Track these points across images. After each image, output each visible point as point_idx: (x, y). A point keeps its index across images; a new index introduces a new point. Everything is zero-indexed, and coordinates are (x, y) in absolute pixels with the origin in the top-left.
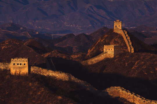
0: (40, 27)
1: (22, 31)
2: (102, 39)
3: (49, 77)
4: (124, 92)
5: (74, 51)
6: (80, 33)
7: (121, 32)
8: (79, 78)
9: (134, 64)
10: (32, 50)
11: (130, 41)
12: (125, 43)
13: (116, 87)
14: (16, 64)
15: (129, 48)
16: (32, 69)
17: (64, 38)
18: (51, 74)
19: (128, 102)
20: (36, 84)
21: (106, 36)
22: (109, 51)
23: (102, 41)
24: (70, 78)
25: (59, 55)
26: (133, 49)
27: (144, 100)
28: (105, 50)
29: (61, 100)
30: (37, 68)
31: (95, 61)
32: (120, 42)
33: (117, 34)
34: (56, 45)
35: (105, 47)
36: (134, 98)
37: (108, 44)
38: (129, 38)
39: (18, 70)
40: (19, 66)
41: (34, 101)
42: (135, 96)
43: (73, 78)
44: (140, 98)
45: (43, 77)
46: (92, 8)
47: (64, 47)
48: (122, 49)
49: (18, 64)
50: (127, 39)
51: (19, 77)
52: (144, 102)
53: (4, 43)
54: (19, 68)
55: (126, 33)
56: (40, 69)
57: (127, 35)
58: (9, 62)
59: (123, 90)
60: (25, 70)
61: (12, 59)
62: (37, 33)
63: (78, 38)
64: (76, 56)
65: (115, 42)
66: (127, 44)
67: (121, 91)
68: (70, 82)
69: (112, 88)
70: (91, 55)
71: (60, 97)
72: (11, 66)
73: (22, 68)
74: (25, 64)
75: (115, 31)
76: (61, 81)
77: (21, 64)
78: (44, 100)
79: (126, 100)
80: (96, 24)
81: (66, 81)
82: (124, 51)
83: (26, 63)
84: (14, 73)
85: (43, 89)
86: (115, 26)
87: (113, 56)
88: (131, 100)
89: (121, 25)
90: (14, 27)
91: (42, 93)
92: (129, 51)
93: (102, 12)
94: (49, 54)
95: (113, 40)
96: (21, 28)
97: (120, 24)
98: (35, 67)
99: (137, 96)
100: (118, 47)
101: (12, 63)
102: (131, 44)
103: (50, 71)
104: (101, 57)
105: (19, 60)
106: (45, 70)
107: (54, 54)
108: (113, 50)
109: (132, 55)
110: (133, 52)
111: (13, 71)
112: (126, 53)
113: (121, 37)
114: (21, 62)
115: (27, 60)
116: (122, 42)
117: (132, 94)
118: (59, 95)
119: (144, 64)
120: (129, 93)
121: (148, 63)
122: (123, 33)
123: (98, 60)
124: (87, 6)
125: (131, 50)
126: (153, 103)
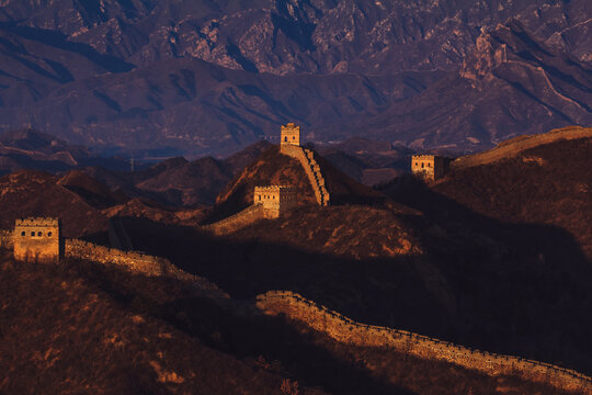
0: (100, 141)
1: (55, 150)
2: (250, 170)
3: (113, 267)
4: (301, 304)
5: (187, 201)
7: (297, 154)
8: (186, 270)
9: (327, 235)
10: (76, 199)
11: (319, 175)
12: (307, 181)
13: (280, 294)
14: (28, 234)
15: (318, 194)
16: (68, 247)
17: (162, 167)
18: (116, 259)
19: (312, 329)
20: (78, 284)
21: (261, 163)
22: (268, 201)
23: (251, 175)
24: (164, 269)
25: (146, 211)
26: (327, 198)
27: (349, 326)
28: (256, 198)
29: (140, 325)
30: (82, 243)
31: (233, 225)
32: (296, 180)
33: (288, 158)
34: (140, 185)
35: (258, 191)
36: (325, 320)
37: (267, 183)
38: (317, 169)
39: (33, 250)
40: (36, 238)
41: (73, 328)
42: (328, 316)
43: (172, 269)
44: (339, 321)
45: (96, 267)
46: (234, 94)
47: (160, 190)
48: (299, 195)
49: (33, 234)
50: (312, 172)
51: (34, 265)
52: (351, 329)
53: (8, 180)
54: (37, 242)
55: (311, 155)
56: (90, 245)
57: (313, 162)
58: (11, 228)
59: (298, 300)
60: (53, 249)
61: (18, 222)
63: (196, 169)
64: (189, 215)
65: (283, 180)
66: (313, 183)
67: (293, 302)
68: (166, 280)
69: (270, 293)
71: (138, 318)
72: (16, 235)
73: (44, 243)
74: (50, 234)
75: (284, 151)
76: (141, 276)
77: (40, 234)
78: (99, 326)
79: (305, 325)
80: (243, 132)
81: (153, 278)
82: (305, 201)
83: (55, 231)
84: (22, 255)
85: (95, 298)
86: (283, 139)
87: (277, 215)
88: (319, 326)
89: (297, 137)
90: (36, 139)
91: (94, 306)
92: (319, 201)
93: (258, 103)
94: (121, 208)
95: (278, 174)
96: (53, 143)
97: (297, 133)
98: (76, 241)
99: (334, 315)
100: (290, 190)
101: (18, 230)
102: (322, 183)
103: (115, 251)
104: (245, 217)
105: (35, 222)
106: (100, 250)
107: (134, 208)
108: (277, 198)
109: (324, 213)
110: (327, 203)
111: (20, 252)
112: (309, 207)
113: (299, 168)
114: (41, 229)
115: (55, 222)
116: (300, 179)
117: (320, 309)
118: (136, 312)
119: (354, 235)
120: (314, 308)
121: (364, 233)
122: (304, 156)
123: (239, 224)
124: (221, 88)
125: (322, 196)
126: (373, 331)
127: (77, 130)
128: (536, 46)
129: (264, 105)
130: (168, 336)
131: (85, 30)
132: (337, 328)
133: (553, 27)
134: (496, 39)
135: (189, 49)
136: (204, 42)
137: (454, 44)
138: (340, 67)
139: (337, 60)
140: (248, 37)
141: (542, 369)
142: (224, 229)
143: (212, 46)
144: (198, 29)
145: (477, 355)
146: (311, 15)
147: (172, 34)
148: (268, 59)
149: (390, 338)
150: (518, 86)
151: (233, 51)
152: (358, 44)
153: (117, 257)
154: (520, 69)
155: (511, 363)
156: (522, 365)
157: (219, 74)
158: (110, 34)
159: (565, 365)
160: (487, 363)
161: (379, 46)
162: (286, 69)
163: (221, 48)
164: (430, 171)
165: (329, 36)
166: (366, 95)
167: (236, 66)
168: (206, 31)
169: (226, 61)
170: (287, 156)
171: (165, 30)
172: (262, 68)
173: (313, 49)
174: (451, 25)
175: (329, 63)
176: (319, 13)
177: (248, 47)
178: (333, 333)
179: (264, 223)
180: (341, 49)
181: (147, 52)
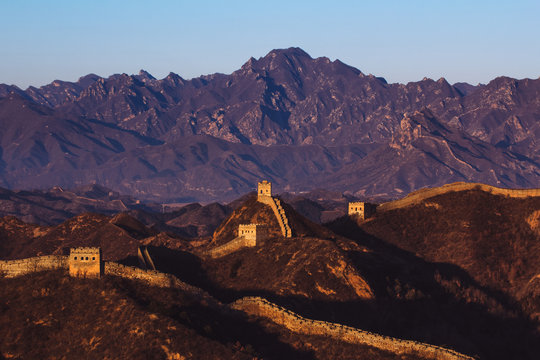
0: (143, 192)
1: (111, 198)
2: (237, 213)
3: (137, 281)
4: (267, 306)
5: (200, 234)
6: (214, 201)
7: (269, 201)
8: (188, 282)
9: (290, 257)
10: (122, 233)
11: (284, 216)
12: (276, 220)
13: (253, 299)
14: (79, 259)
15: (283, 229)
16: (107, 267)
17: (183, 210)
18: (139, 276)
19: (274, 323)
20: (113, 293)
21: (244, 208)
22: (248, 235)
23: (237, 217)
24: (172, 283)
26: (289, 232)
27: (300, 321)
28: (240, 232)
29: (155, 321)
30: (116, 264)
31: (225, 251)
32: (268, 220)
34: (169, 223)
35: (241, 227)
36: (283, 317)
37: (247, 222)
38: (283, 212)
39: (82, 269)
40: (85, 261)
41: (109, 323)
42: (285, 314)
43: (178, 283)
44: (293, 317)
45: (126, 281)
46: (234, 159)
47: (182, 226)
48: (270, 230)
49: (82, 258)
50: (279, 214)
51: (83, 280)
52: (301, 323)
53: (76, 220)
54: (85, 264)
55: (278, 203)
56: (121, 266)
57: (280, 207)
58: (67, 253)
59: (265, 303)
60: (95, 269)
61: (72, 250)
62: (138, 202)
63: (207, 211)
64: (199, 243)
65: (260, 219)
66: (280, 221)
67: (261, 304)
68: (173, 290)
69: (246, 299)
70: (217, 242)
71: (153, 316)
72: (71, 260)
73: (89, 265)
74: (94, 259)
75: (260, 200)
76: (156, 287)
77: (87, 259)
78: (127, 322)
79: (269, 320)
80: (241, 186)
81: (165, 289)
82: (275, 234)
83: (97, 256)
84: (75, 273)
85: (124, 302)
86: (259, 192)
87: (254, 244)
88: (279, 321)
89: (269, 190)
90: (99, 192)
91: (123, 308)
92: (284, 234)
94: (153, 239)
95: (256, 215)
96: (110, 194)
97: (269, 187)
98: (111, 263)
99: (289, 313)
100: (264, 227)
101: (72, 256)
102: (286, 222)
103: (138, 270)
104: (233, 245)
105: (84, 251)
106: (128, 269)
107: (160, 238)
108: (255, 232)
109: (287, 242)
110: (289, 236)
111: (73, 271)
112: (277, 238)
113: (270, 211)
114: (87, 255)
115: (97, 250)
116: (271, 219)
117: (280, 309)
118: (152, 312)
119: (307, 258)
120: (276, 309)
121: (314, 256)
122: (273, 203)
123: (229, 250)
124: (225, 155)
125: (286, 232)
126: (316, 324)
127: (127, 185)
128: (441, 126)
129: (255, 167)
130: (174, 328)
131: (133, 116)
132: (291, 322)
133: (454, 113)
134: (414, 122)
135: (204, 129)
136: (214, 124)
137: (385, 125)
138: (308, 141)
139: (305, 135)
140: (245, 120)
141: (431, 349)
142: (218, 254)
143: (220, 127)
144: (210, 115)
145: (388, 340)
146: (288, 105)
147: (192, 119)
148: (259, 136)
149: (328, 329)
150: (429, 154)
151: (234, 130)
152: (320, 125)
153: (140, 274)
154: (431, 141)
155: (411, 345)
156: (418, 347)
157: (224, 145)
158: (149, 120)
159: (448, 347)
160: (394, 345)
161: (334, 126)
162: (271, 142)
163: (226, 128)
164: (361, 213)
165: (300, 120)
166: (325, 160)
167: (236, 140)
168: (215, 116)
169: (229, 137)
170: (262, 204)
171: (186, 116)
172: (254, 141)
173: (289, 129)
174: (384, 112)
175: (300, 138)
176: (293, 104)
177: (245, 127)
178: (289, 326)
179: (245, 251)
180: (308, 128)
181: (175, 131)
